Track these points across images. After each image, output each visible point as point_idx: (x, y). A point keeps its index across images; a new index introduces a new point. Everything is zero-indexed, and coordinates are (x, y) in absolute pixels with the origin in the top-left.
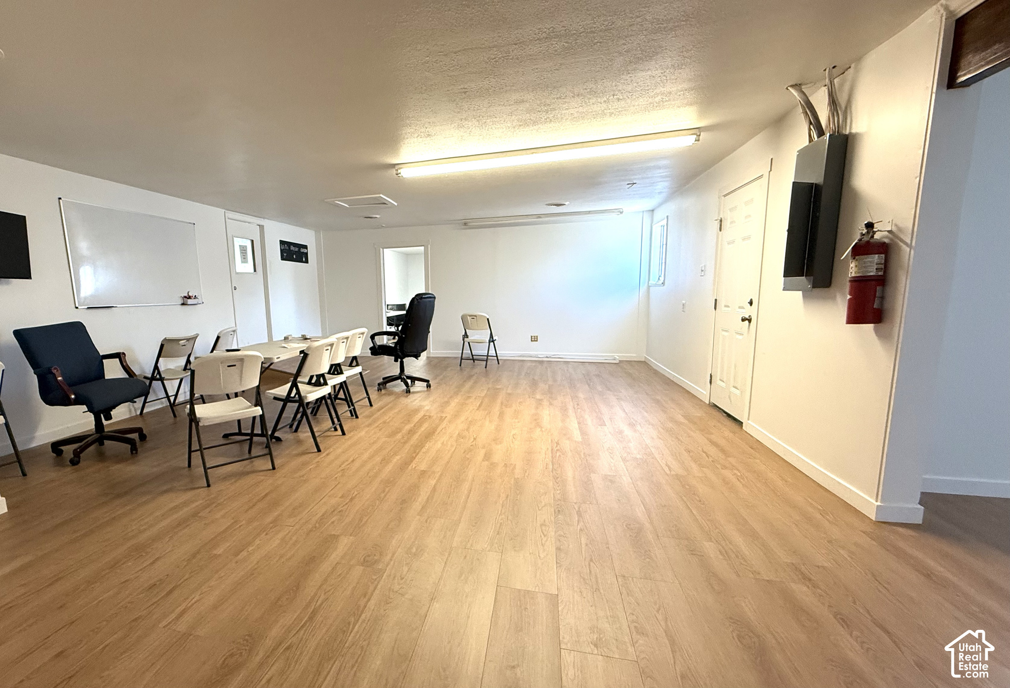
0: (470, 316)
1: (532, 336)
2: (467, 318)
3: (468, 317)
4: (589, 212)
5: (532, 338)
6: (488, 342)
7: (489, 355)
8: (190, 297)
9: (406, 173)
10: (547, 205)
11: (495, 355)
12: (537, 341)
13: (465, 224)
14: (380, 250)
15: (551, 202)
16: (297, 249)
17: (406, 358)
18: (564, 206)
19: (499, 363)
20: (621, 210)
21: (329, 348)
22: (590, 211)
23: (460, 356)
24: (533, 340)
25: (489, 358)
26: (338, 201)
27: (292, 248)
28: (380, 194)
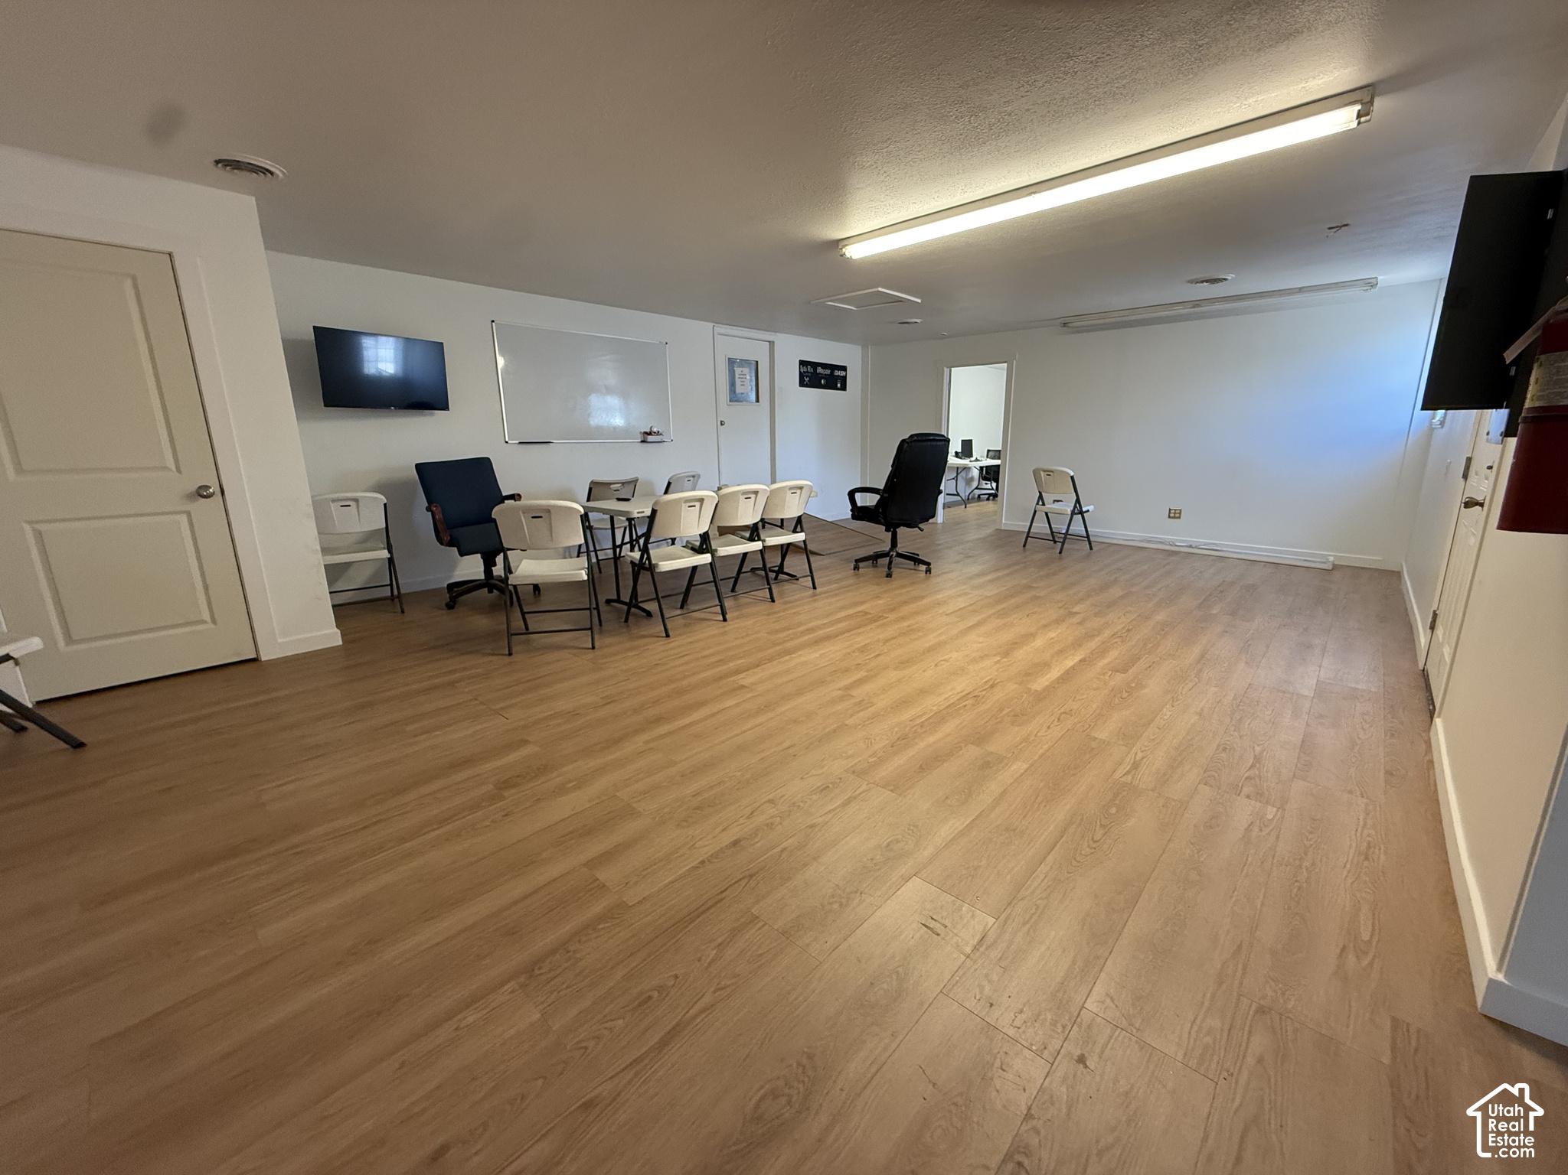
0: (1044, 471)
1: (1170, 510)
2: (1040, 474)
3: (1042, 473)
4: (1301, 290)
5: (1170, 513)
6: (1070, 513)
7: (1070, 532)
8: (650, 434)
9: (855, 252)
10: (1191, 282)
11: (1084, 534)
12: (1179, 518)
13: (1065, 324)
14: (943, 371)
15: (1193, 277)
16: (828, 372)
17: (902, 527)
18: (1225, 282)
19: (1091, 549)
20: (1373, 281)
21: (698, 504)
22: (1301, 288)
23: (1027, 530)
24: (1172, 515)
25: (1068, 536)
26: (831, 301)
27: (820, 370)
28: (877, 287)
